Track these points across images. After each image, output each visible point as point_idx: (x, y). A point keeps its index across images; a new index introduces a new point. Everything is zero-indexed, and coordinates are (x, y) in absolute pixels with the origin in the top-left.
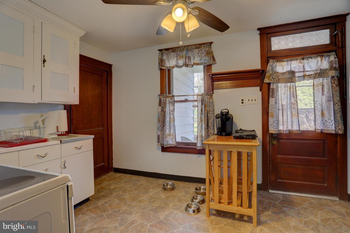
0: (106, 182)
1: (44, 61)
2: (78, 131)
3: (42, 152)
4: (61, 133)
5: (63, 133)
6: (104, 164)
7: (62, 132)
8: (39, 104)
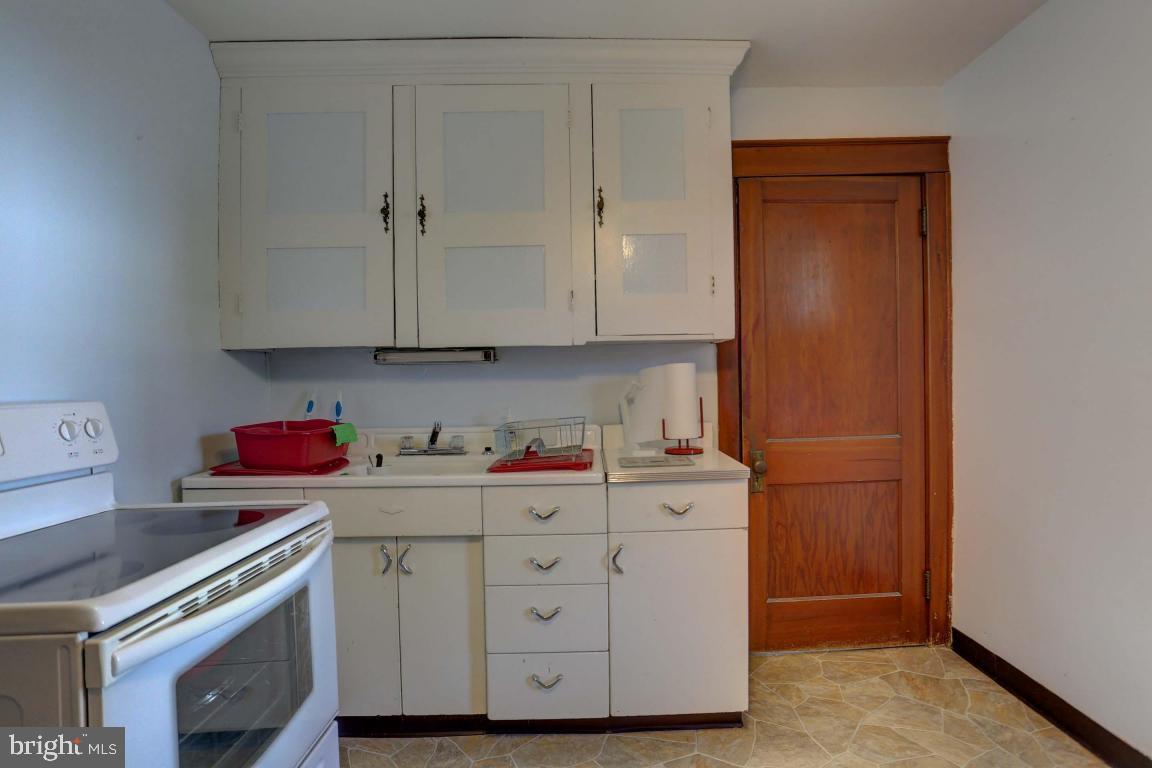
0: (876, 679)
1: (601, 207)
2: (769, 441)
3: (543, 502)
4: (675, 445)
5: (684, 444)
6: (898, 594)
7: (680, 441)
8: (590, 346)
